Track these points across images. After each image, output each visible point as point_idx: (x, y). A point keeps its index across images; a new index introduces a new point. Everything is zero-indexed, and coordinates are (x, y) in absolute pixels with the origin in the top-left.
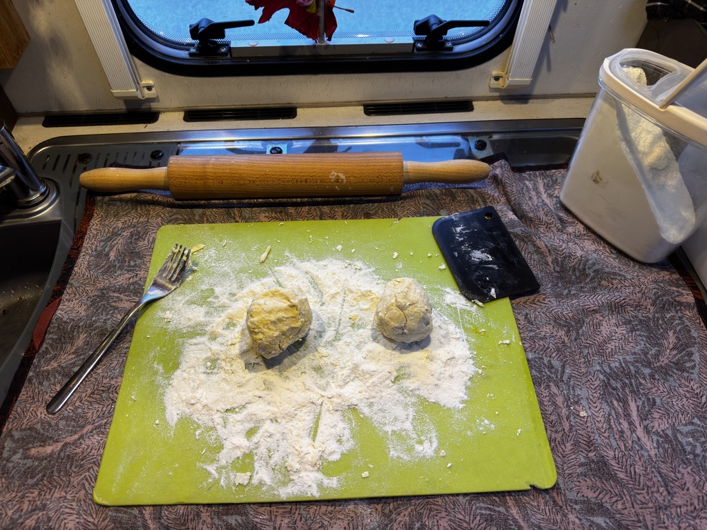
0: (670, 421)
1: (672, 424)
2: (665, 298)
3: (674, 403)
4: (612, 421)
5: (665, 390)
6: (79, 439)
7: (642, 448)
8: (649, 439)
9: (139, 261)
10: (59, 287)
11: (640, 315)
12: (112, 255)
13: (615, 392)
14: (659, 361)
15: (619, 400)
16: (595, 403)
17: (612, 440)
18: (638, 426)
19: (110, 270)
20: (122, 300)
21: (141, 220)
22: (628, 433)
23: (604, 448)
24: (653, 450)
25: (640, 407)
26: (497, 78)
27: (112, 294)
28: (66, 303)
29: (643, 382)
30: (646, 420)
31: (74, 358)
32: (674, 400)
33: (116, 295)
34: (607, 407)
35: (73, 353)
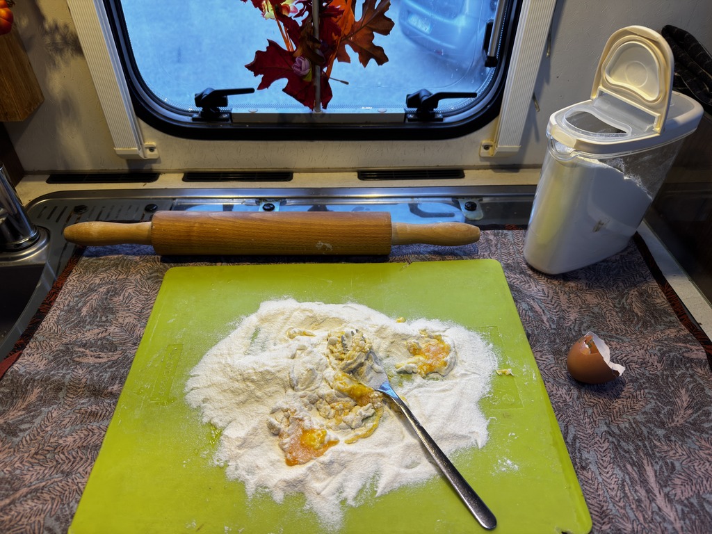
0: (694, 488)
1: (696, 492)
2: (672, 354)
3: (696, 467)
4: (627, 488)
5: (684, 453)
6: (9, 504)
7: (664, 520)
8: (672, 508)
9: (111, 316)
10: (22, 341)
11: (647, 373)
12: (84, 311)
13: (627, 455)
14: (673, 421)
15: (633, 464)
16: (606, 468)
17: (629, 511)
18: (658, 494)
19: (80, 324)
20: (86, 355)
21: (120, 277)
22: (646, 502)
23: (621, 520)
24: (678, 521)
25: (658, 472)
26: (487, 147)
27: (77, 349)
28: (26, 357)
29: (658, 444)
30: (666, 486)
31: (24, 414)
32: (696, 464)
33: (81, 350)
34: (620, 472)
35: (24, 409)
